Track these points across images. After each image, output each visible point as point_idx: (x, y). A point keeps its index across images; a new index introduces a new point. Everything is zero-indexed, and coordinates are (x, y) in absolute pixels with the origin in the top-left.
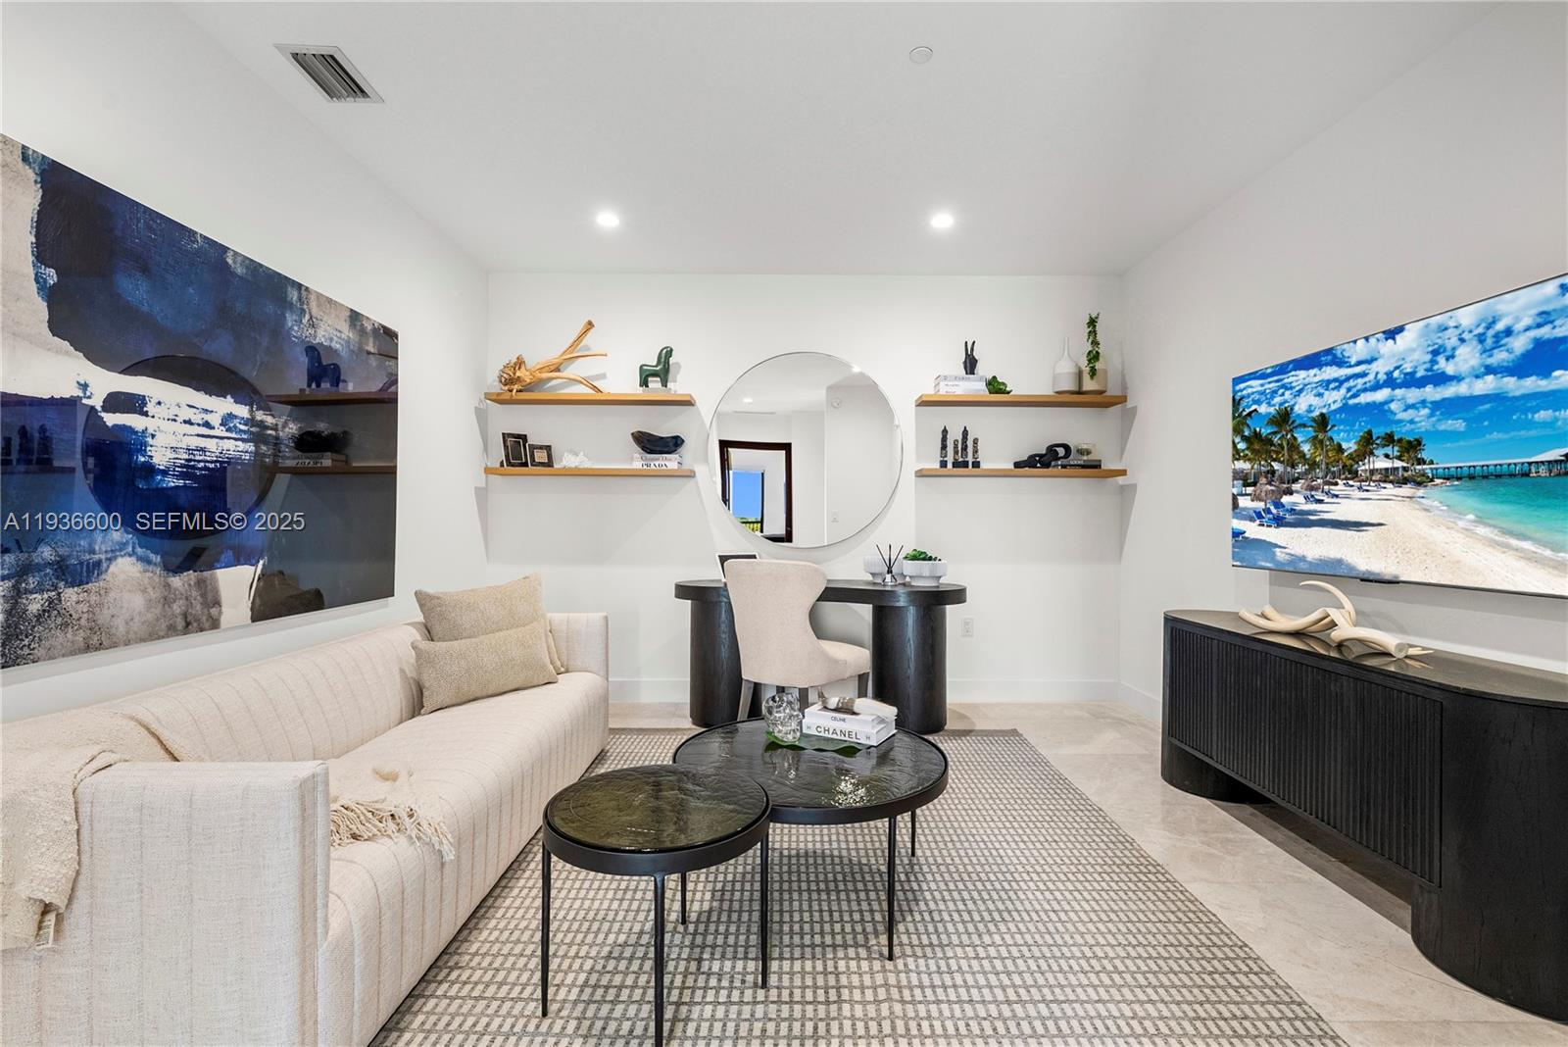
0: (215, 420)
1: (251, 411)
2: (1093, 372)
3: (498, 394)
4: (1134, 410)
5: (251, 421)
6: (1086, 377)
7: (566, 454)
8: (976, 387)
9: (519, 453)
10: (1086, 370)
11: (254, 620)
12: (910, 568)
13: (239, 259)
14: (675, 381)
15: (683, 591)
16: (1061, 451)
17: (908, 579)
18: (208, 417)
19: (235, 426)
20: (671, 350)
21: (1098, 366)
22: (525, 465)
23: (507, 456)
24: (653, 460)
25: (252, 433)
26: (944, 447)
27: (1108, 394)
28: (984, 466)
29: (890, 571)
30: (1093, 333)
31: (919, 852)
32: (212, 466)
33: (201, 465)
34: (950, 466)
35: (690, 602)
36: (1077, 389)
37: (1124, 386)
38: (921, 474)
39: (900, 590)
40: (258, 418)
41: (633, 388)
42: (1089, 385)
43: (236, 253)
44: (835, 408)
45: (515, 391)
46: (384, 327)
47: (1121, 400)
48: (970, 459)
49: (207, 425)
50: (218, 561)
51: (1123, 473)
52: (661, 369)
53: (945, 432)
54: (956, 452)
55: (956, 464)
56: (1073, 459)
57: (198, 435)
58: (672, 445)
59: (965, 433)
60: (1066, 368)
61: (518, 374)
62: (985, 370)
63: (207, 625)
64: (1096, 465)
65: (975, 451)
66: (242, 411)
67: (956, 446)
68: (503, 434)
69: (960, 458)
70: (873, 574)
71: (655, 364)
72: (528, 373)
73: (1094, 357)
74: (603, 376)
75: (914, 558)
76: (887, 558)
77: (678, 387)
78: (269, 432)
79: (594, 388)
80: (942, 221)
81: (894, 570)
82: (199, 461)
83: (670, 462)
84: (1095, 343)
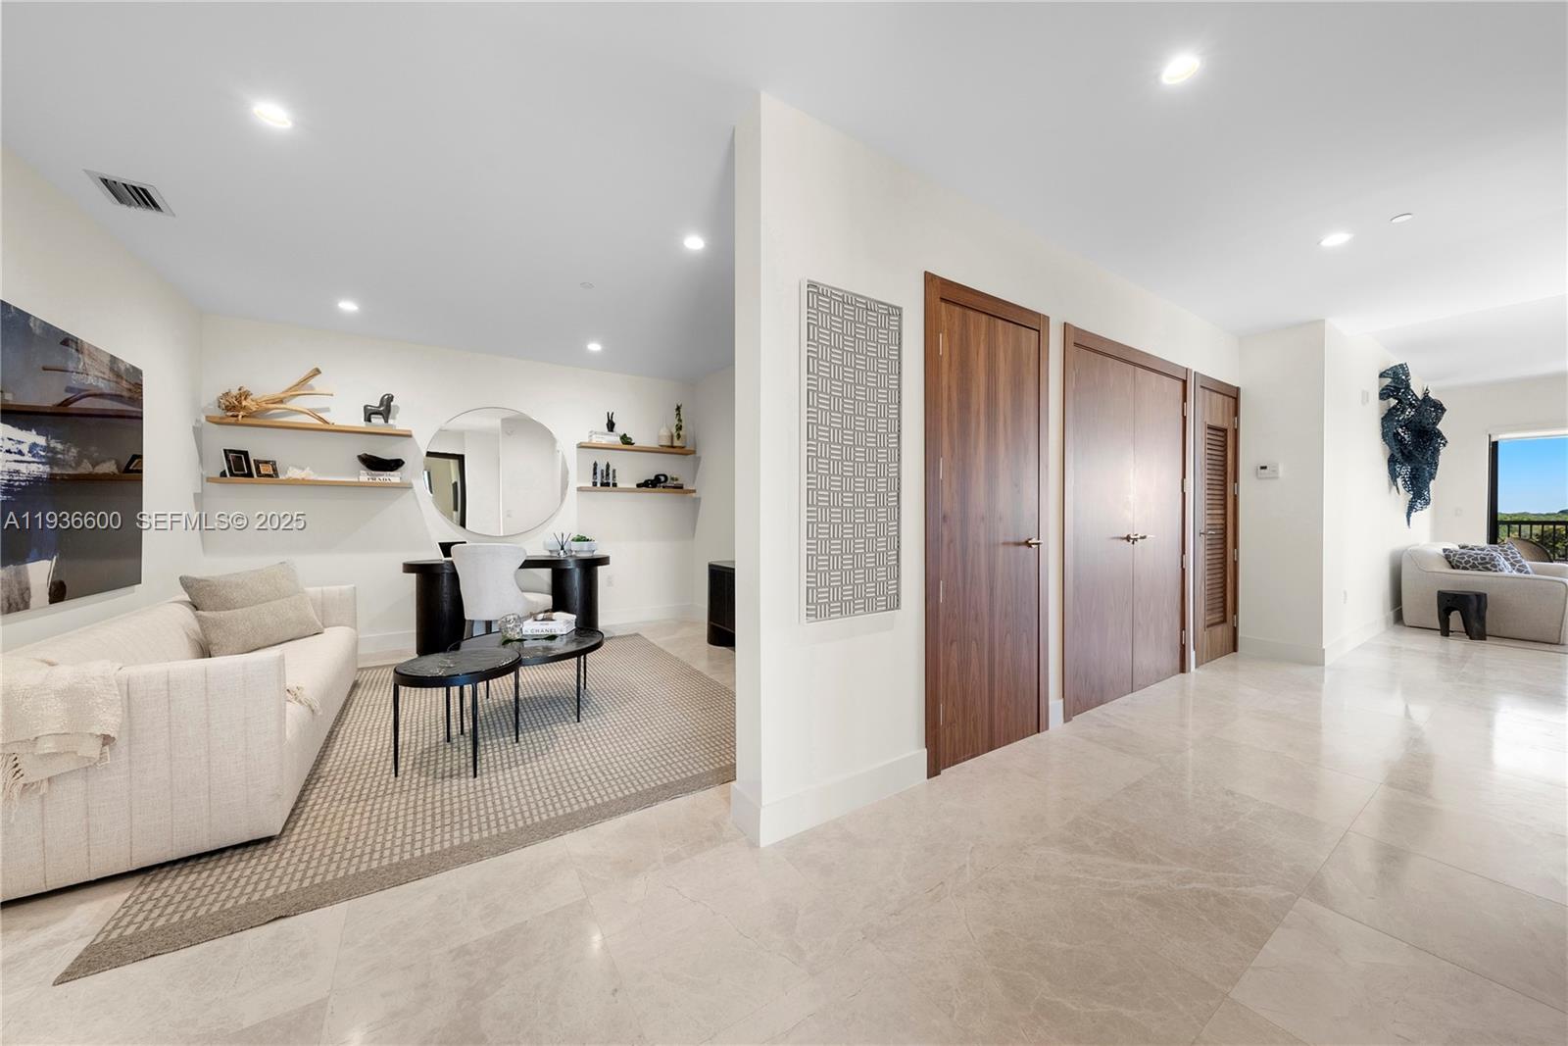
0: (25, 449)
1: (47, 440)
2: (679, 436)
3: (221, 418)
4: (700, 458)
5: (47, 449)
6: (675, 438)
7: (290, 468)
8: (614, 439)
9: (239, 465)
10: (676, 434)
11: (52, 601)
12: (576, 546)
13: (38, 323)
14: (394, 418)
15: (410, 568)
16: (663, 479)
17: (574, 553)
18: (21, 447)
19: (38, 453)
20: (393, 397)
21: (681, 433)
22: (250, 475)
23: (230, 469)
24: (377, 475)
25: (48, 457)
26: (595, 473)
27: (687, 448)
28: (619, 485)
29: (562, 548)
30: (679, 414)
31: (588, 687)
32: (23, 484)
33: (17, 484)
34: (599, 485)
35: (415, 575)
36: (669, 444)
37: (695, 446)
38: (580, 489)
39: (570, 560)
40: (52, 445)
41: (359, 422)
42: (677, 443)
43: (36, 318)
44: (509, 434)
45: (240, 417)
46: (133, 367)
47: (694, 452)
48: (611, 481)
49: (20, 453)
50: (28, 557)
51: (694, 491)
52: (386, 408)
53: (595, 464)
54: (603, 477)
55: (602, 485)
56: (668, 484)
57: (15, 461)
58: (395, 465)
59: (608, 466)
60: (664, 432)
61: (244, 403)
62: (619, 429)
63: (22, 606)
64: (680, 487)
65: (614, 477)
66: (41, 441)
67: (602, 474)
68: (225, 451)
69: (605, 480)
70: (550, 551)
71: (378, 405)
72: (253, 403)
73: (679, 428)
74: (327, 410)
75: (578, 540)
76: (560, 540)
77: (398, 423)
78: (59, 456)
79: (320, 419)
80: (594, 347)
81: (565, 548)
82: (16, 481)
83: (394, 477)
84: (680, 420)
